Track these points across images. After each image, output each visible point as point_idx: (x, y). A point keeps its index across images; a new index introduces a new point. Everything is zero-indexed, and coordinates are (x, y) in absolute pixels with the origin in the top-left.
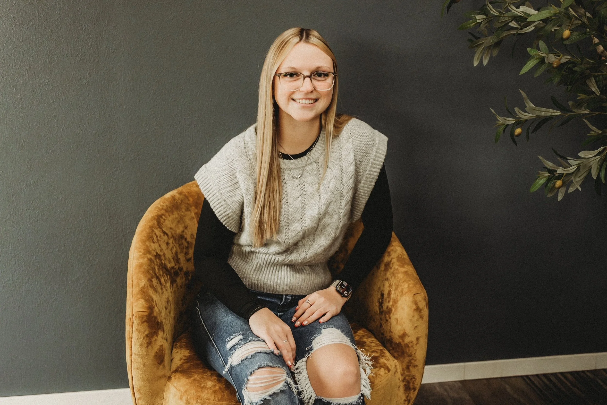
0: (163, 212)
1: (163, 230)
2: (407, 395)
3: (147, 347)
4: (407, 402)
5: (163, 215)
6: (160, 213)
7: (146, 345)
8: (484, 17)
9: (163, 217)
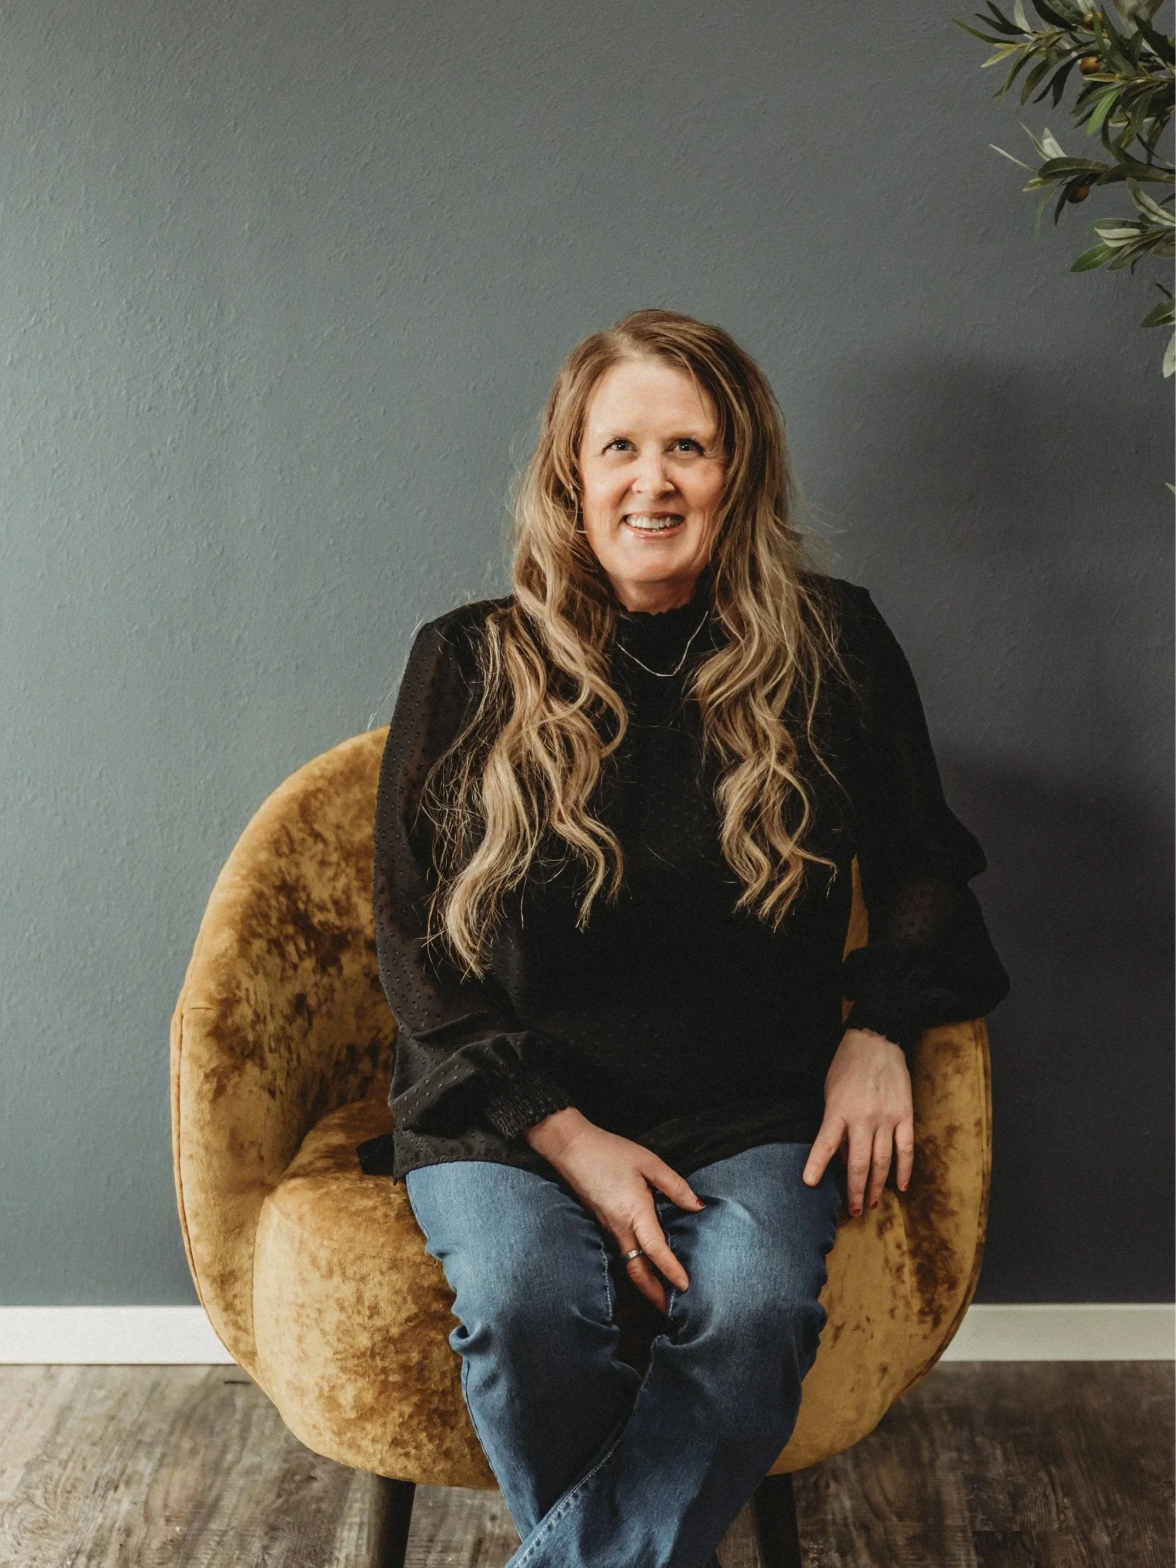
0: (321, 783)
1: (312, 829)
2: (928, 1296)
3: (214, 1101)
4: (929, 1319)
5: (319, 790)
6: (311, 788)
7: (210, 1096)
8: (1136, 231)
9: (320, 796)
